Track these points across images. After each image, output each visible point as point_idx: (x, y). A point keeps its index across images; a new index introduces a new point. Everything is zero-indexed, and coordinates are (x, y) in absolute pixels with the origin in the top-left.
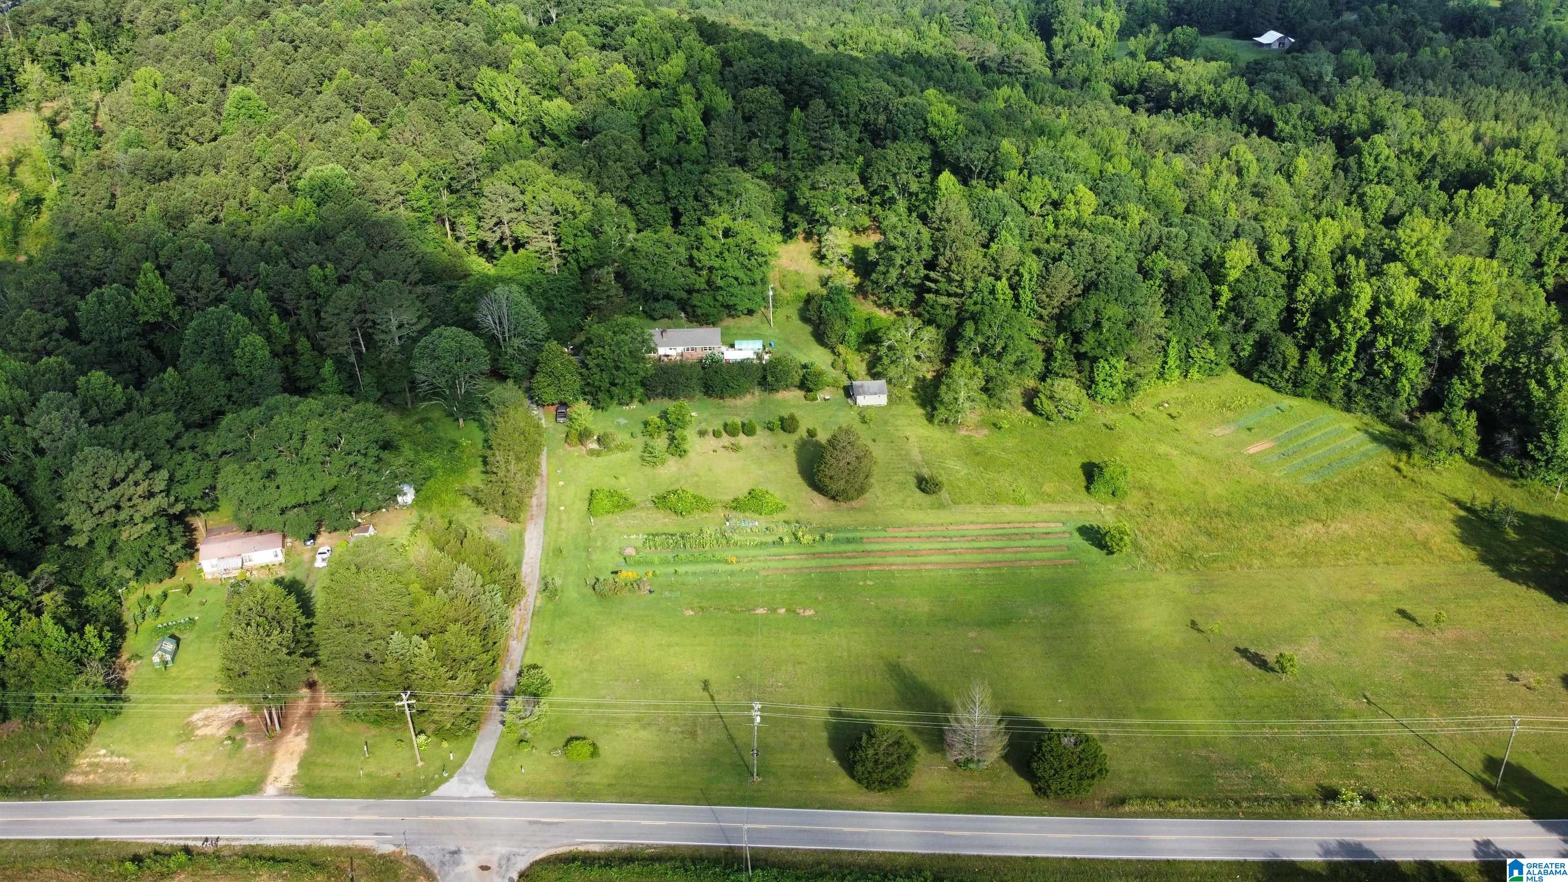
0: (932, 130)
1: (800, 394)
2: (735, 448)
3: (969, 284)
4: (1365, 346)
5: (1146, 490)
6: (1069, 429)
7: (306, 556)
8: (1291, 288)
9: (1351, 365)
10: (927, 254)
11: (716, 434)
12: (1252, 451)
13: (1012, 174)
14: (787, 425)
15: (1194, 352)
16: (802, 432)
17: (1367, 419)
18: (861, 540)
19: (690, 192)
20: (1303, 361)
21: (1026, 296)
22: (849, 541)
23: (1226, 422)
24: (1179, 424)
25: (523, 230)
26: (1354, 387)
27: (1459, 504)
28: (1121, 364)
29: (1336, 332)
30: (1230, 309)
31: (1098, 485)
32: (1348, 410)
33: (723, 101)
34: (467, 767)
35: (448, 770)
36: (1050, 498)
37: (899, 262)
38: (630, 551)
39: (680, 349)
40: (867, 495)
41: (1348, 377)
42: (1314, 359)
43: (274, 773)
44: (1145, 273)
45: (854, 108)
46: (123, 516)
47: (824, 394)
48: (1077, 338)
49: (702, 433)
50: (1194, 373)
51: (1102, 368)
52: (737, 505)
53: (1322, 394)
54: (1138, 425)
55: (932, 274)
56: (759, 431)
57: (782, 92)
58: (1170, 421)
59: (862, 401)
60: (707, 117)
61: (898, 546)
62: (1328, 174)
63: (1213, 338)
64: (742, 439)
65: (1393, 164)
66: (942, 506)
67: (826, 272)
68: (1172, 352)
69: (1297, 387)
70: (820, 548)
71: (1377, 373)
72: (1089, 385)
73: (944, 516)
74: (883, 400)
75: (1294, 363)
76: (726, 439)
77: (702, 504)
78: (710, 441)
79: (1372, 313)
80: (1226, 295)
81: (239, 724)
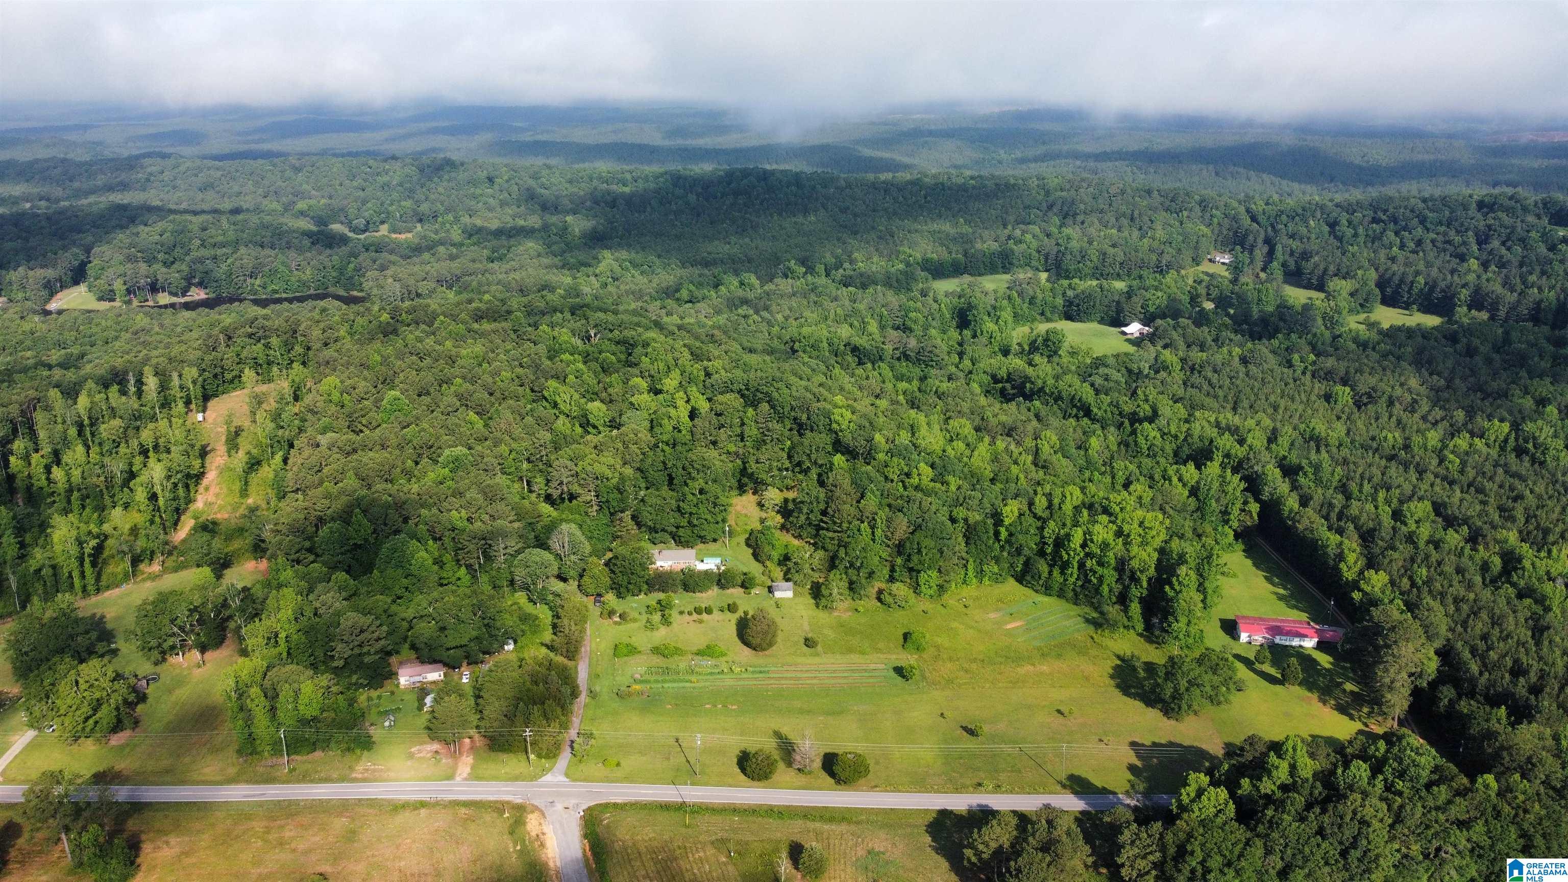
0: (834, 426)
1: (741, 590)
2: (701, 622)
3: (845, 525)
4: (1082, 565)
5: (938, 647)
6: (902, 612)
7: (456, 677)
8: (1041, 529)
9: (1075, 576)
10: (822, 506)
11: (690, 613)
12: (1009, 627)
13: (881, 456)
14: (732, 608)
15: (985, 568)
16: (740, 613)
17: (1087, 609)
18: (768, 672)
19: (679, 465)
20: (1050, 573)
21: (879, 532)
22: (761, 672)
23: (997, 610)
24: (968, 611)
25: (576, 488)
26: (1078, 590)
27: (1118, 657)
28: (934, 574)
29: (1066, 557)
30: (1008, 541)
31: (909, 644)
32: (1076, 604)
33: (703, 405)
34: (555, 769)
35: (545, 771)
36: (879, 651)
37: (805, 510)
38: (637, 676)
39: (670, 563)
40: (774, 648)
41: (1075, 584)
42: (1056, 572)
43: (459, 772)
44: (953, 520)
45: (787, 409)
46: (365, 650)
47: (756, 591)
48: (909, 559)
49: (681, 613)
50: (986, 581)
51: (923, 577)
52: (699, 653)
53: (1061, 594)
54: (943, 611)
55: (824, 519)
56: (715, 612)
57: (743, 396)
58: (964, 609)
59: (778, 594)
60: (693, 415)
61: (789, 675)
62: (1114, 448)
63: (997, 560)
64: (705, 616)
65: (1158, 442)
66: (817, 655)
67: (764, 515)
68: (970, 567)
69: (1047, 590)
70: (745, 676)
71: (1090, 581)
72: (916, 588)
73: (817, 660)
74: (789, 594)
75: (1045, 574)
76: (695, 616)
77: (678, 651)
78: (686, 617)
79: (1084, 546)
80: (1004, 534)
81: (436, 752)
